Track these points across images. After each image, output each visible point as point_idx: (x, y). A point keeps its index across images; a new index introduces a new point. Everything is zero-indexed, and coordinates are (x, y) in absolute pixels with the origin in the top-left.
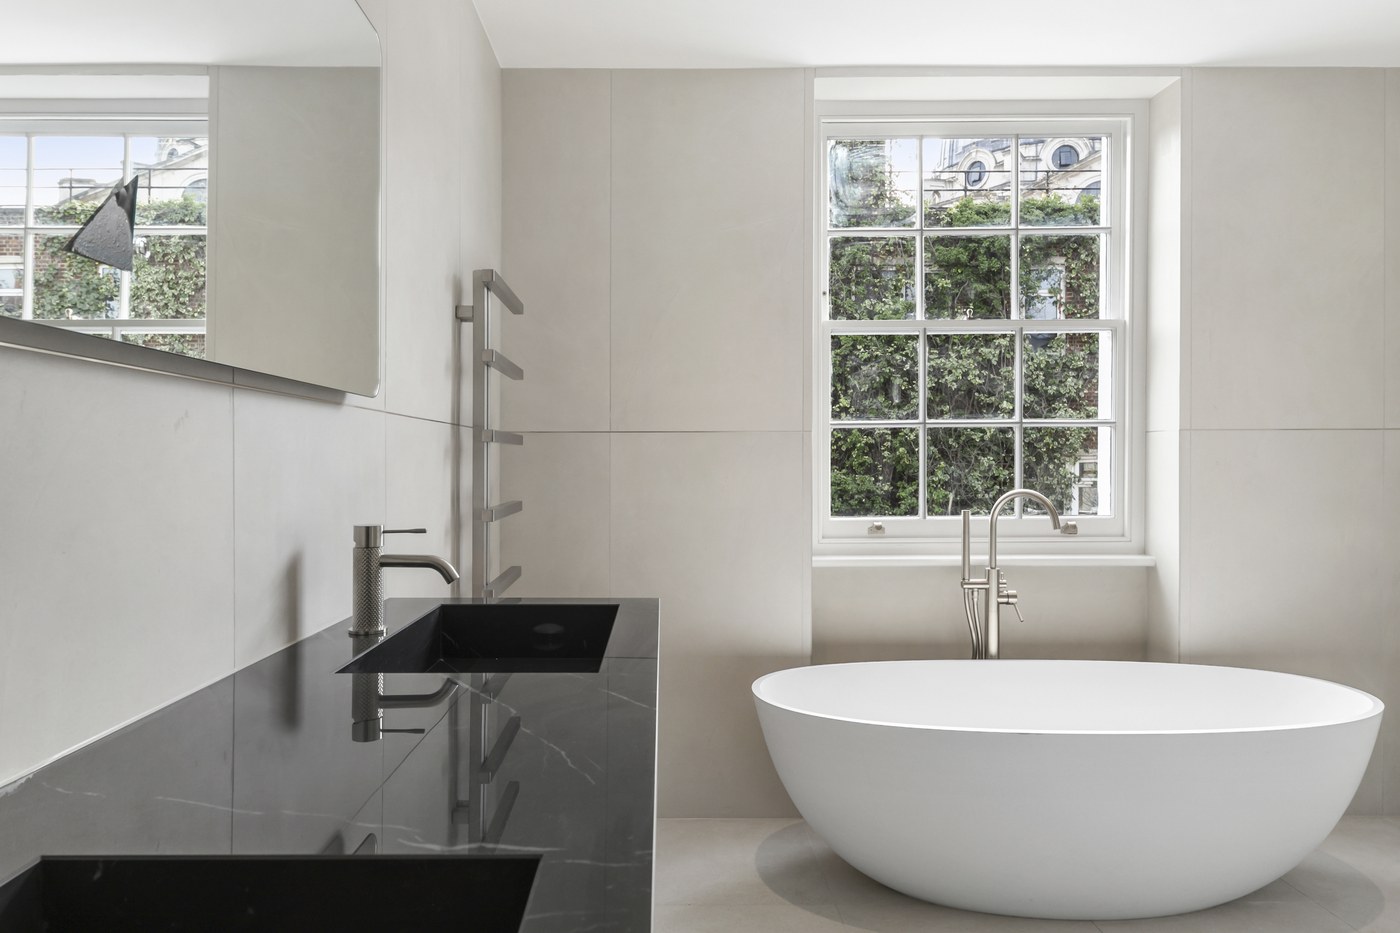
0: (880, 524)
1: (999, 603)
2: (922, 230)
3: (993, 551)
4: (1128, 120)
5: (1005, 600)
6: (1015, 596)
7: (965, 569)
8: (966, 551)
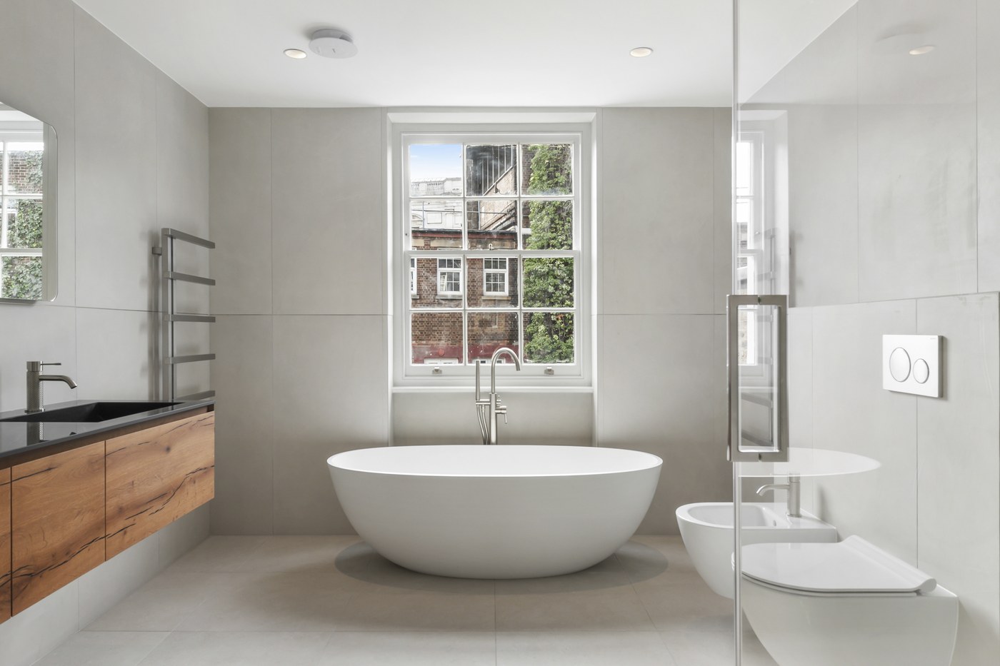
0: (438, 368)
1: (497, 414)
2: (464, 198)
3: (493, 384)
4: (580, 134)
5: (499, 411)
6: (505, 409)
7: (478, 394)
8: (477, 385)
